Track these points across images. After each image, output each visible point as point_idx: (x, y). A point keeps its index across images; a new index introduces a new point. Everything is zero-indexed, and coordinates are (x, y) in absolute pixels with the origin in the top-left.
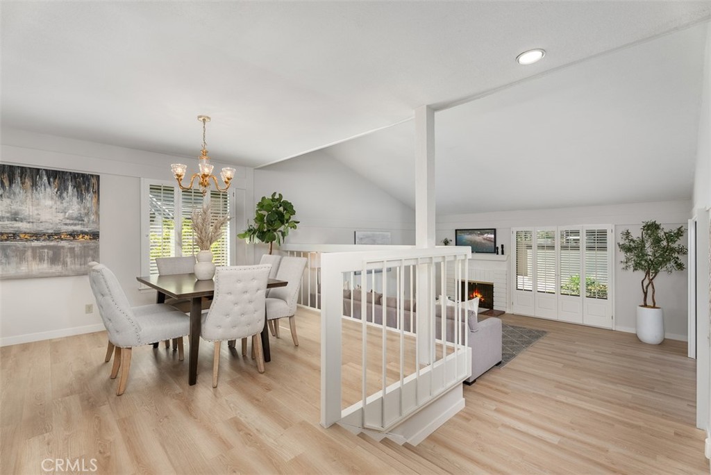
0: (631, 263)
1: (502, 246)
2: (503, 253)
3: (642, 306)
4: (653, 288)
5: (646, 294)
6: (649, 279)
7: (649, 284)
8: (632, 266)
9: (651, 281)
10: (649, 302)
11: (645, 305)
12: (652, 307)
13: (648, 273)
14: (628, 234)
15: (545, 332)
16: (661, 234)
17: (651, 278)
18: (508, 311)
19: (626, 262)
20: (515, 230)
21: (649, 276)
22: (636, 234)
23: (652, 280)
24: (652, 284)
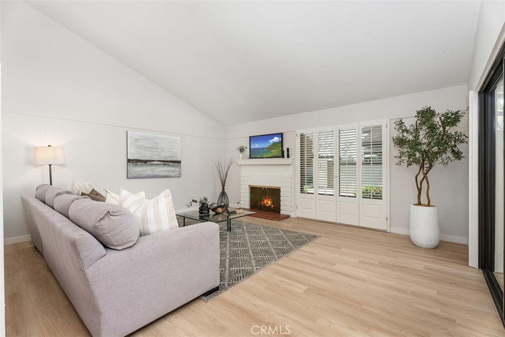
0: (405, 158)
1: (288, 149)
2: (288, 157)
3: (416, 205)
4: (428, 183)
5: (420, 190)
6: (423, 173)
7: (423, 179)
8: (405, 161)
9: (425, 177)
10: (424, 200)
11: (419, 204)
12: (426, 206)
13: (422, 167)
14: (401, 124)
15: (315, 237)
16: (437, 120)
17: (425, 172)
18: (293, 215)
19: (400, 157)
20: (299, 132)
21: (423, 169)
22: (410, 122)
23: (426, 174)
24: (427, 180)
